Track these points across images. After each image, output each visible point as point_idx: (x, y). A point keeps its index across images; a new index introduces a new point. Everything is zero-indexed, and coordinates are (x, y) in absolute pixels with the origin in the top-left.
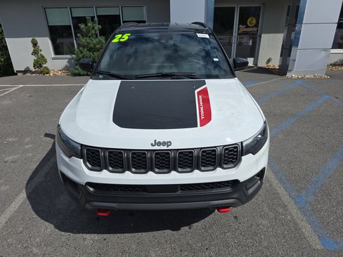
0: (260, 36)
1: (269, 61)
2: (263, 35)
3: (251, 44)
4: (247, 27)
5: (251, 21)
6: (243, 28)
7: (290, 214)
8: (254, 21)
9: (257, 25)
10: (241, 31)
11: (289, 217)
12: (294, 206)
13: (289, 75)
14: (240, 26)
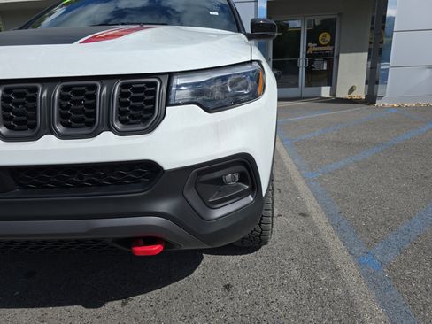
0: (338, 57)
1: (352, 90)
2: (341, 55)
3: (325, 68)
4: (319, 45)
5: (324, 37)
6: (314, 48)
7: (344, 285)
8: (328, 37)
9: (332, 43)
10: (310, 51)
11: (339, 291)
12: (354, 270)
13: (379, 103)
14: (309, 44)
